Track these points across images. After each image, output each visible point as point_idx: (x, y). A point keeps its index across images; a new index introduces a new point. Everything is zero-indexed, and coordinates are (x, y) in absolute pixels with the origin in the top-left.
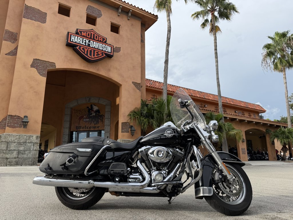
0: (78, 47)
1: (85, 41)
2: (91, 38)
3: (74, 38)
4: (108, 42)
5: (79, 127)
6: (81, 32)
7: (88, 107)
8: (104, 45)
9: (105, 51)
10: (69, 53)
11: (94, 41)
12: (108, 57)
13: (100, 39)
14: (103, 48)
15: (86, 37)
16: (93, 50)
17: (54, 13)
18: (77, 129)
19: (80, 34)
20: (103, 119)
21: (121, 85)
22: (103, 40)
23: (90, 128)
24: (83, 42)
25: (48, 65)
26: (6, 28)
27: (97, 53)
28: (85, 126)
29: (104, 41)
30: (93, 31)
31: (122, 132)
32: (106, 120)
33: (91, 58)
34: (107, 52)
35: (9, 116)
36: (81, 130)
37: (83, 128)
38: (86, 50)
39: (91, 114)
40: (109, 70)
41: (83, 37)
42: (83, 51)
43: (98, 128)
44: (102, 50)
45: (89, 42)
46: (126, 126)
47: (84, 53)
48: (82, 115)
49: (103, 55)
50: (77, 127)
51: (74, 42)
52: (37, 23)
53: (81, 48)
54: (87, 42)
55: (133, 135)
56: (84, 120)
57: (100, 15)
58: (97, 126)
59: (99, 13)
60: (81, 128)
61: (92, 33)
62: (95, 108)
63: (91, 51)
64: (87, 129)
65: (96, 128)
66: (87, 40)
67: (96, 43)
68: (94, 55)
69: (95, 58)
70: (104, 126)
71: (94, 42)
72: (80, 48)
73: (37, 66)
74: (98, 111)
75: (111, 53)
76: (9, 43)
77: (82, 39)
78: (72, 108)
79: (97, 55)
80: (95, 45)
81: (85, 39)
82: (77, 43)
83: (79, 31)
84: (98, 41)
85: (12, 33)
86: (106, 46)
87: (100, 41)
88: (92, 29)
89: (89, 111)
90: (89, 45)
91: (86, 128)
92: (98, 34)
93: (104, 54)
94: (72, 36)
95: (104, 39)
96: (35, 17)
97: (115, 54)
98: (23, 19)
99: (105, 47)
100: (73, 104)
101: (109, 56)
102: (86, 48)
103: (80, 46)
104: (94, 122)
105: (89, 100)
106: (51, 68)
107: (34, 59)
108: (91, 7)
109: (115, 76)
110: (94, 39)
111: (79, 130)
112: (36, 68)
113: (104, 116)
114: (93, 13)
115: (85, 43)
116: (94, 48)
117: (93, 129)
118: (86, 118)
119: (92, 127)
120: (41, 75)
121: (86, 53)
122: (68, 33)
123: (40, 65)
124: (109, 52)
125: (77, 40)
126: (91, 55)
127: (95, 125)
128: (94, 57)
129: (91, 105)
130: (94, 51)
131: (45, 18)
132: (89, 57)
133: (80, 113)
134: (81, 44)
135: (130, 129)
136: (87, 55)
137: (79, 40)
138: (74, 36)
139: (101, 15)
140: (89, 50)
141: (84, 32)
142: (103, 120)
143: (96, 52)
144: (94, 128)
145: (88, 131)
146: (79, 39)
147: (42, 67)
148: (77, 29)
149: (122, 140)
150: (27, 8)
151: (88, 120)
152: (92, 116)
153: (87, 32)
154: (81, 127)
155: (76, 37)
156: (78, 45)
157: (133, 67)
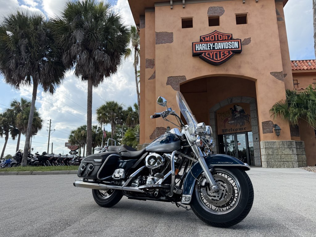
0: (204, 54)
1: (210, 45)
2: (215, 40)
3: (198, 47)
4: (234, 37)
5: (225, 130)
6: (204, 38)
7: (231, 109)
8: (229, 43)
9: (232, 48)
10: (196, 62)
11: (218, 42)
12: (235, 53)
13: (225, 38)
14: (229, 46)
15: (210, 41)
16: (218, 52)
17: (179, 30)
18: (223, 132)
19: (204, 41)
20: (249, 118)
21: (256, 80)
22: (228, 38)
23: (236, 130)
24: (207, 48)
25: (180, 79)
26: (146, 57)
27: (223, 53)
28: (231, 129)
29: (230, 38)
30: (216, 33)
31: (264, 133)
32: (252, 120)
33: (218, 61)
34: (235, 48)
35: (157, 128)
36: (228, 132)
37: (229, 131)
38: (211, 54)
39: (236, 115)
40: (240, 67)
41: (207, 43)
42: (209, 56)
43: (245, 129)
44: (229, 48)
45: (214, 44)
46: (268, 126)
47: (210, 58)
48: (226, 118)
49: (229, 53)
50: (223, 130)
51: (199, 51)
52: (166, 45)
53: (207, 54)
54: (211, 46)
55: (278, 136)
56: (229, 122)
57: (222, 12)
58: (243, 127)
59: (221, 10)
60: (227, 131)
61: (216, 34)
62: (239, 108)
63: (216, 54)
64: (233, 132)
65: (242, 130)
66: (211, 43)
67: (221, 43)
68: (220, 57)
69: (222, 59)
70: (251, 127)
71: (219, 44)
72: (205, 55)
73: (171, 83)
74: (242, 111)
75: (239, 48)
76: (149, 69)
77: (206, 44)
78: (215, 112)
79: (223, 56)
80: (220, 46)
81: (209, 44)
82: (202, 50)
83: (203, 38)
84: (223, 40)
85: (150, 60)
86: (232, 42)
87: (225, 40)
88: (216, 31)
89: (233, 113)
90: (214, 48)
91: (232, 130)
92: (222, 34)
93: (231, 52)
94: (196, 45)
95: (228, 36)
96: (164, 40)
97: (244, 47)
98: (156, 45)
99: (231, 45)
100: (216, 108)
101: (237, 52)
102: (211, 52)
103: (205, 53)
104: (239, 123)
105: (231, 101)
106: (182, 81)
107: (168, 77)
108: (212, 8)
109: (247, 72)
110: (218, 40)
111: (225, 133)
112: (171, 85)
113: (250, 116)
114: (215, 12)
115: (210, 48)
116: (220, 49)
117: (239, 131)
118: (231, 120)
119: (238, 129)
120: (175, 90)
121: (211, 58)
122: (193, 43)
123: (174, 81)
124: (236, 48)
125: (201, 48)
126: (216, 57)
127: (241, 126)
128: (220, 59)
129: (234, 106)
130: (220, 52)
131: (172, 38)
132: (215, 60)
133: (224, 115)
134: (206, 50)
135: (274, 129)
136: (213, 59)
137: (203, 47)
138: (198, 45)
139: (224, 11)
140: (214, 53)
141: (207, 37)
142: (249, 120)
143: (221, 52)
144: (241, 130)
145: (234, 134)
146: (204, 45)
147: (175, 82)
148: (201, 37)
149: (265, 142)
150: (158, 34)
151: (233, 122)
152: (237, 117)
153: (210, 36)
154: (227, 129)
155: (200, 45)
156: (203, 52)
157: (270, 54)
